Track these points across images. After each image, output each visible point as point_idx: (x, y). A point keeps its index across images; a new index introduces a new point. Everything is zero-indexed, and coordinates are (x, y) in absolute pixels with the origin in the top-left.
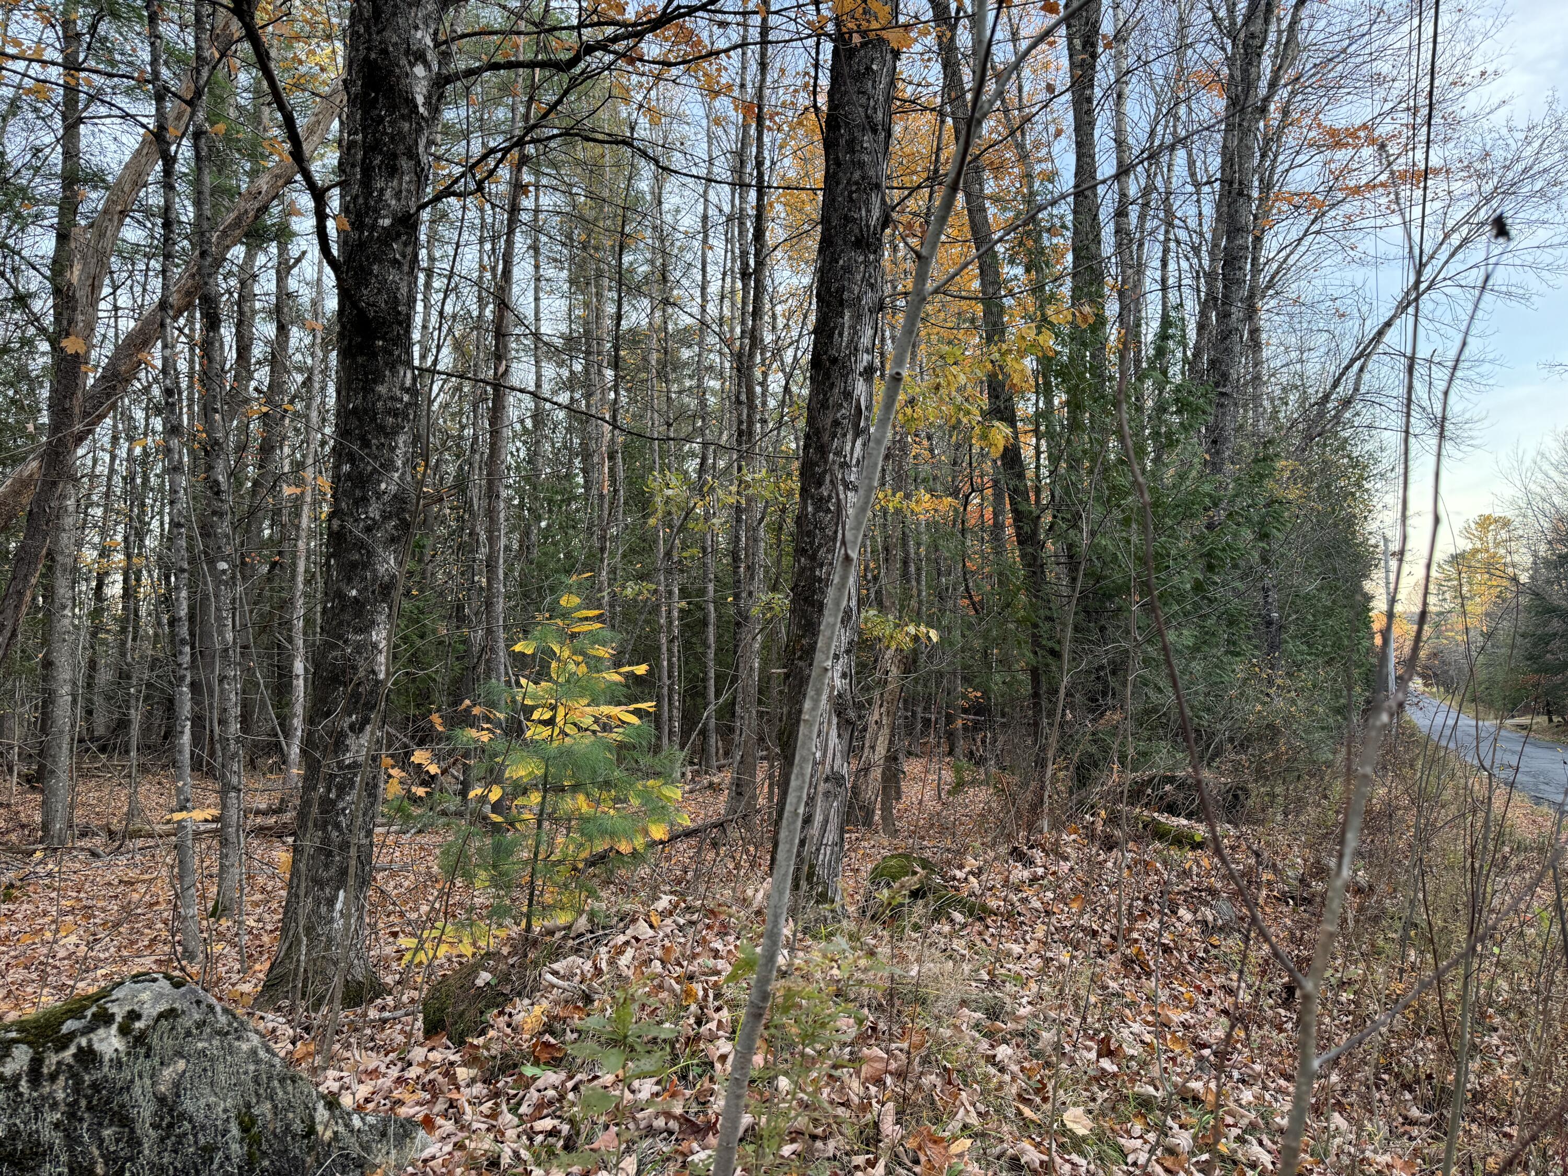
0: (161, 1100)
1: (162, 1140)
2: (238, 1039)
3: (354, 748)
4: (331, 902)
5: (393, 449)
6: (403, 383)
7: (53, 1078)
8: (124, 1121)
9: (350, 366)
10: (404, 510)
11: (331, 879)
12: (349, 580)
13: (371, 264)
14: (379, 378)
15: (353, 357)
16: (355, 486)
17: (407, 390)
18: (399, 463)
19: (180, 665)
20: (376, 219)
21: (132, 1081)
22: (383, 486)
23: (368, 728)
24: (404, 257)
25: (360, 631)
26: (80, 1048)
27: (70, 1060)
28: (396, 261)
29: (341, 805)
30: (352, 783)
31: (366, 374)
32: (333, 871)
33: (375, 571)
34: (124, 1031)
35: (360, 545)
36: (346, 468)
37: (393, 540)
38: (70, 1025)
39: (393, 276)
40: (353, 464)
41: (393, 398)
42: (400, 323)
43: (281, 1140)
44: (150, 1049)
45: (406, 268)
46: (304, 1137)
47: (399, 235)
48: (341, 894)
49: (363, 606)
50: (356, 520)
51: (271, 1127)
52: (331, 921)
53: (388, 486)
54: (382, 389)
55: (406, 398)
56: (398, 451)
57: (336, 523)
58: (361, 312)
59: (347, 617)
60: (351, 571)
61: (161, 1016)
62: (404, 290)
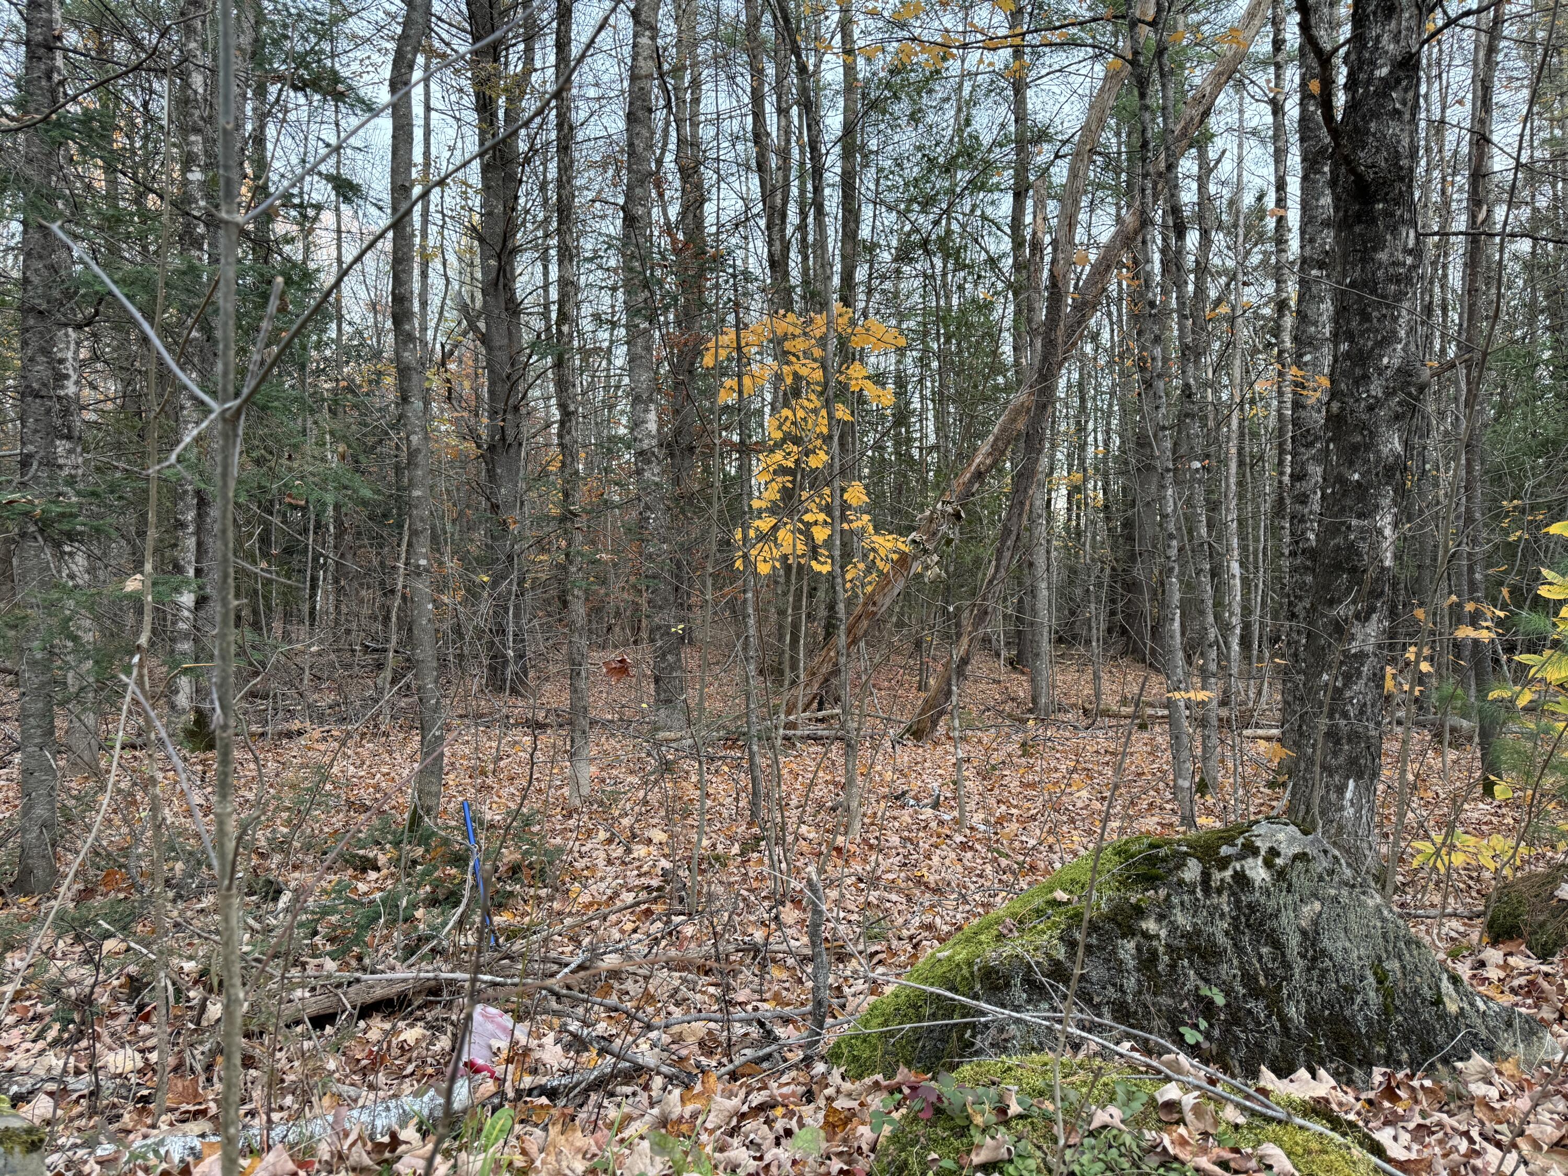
0: (1304, 933)
1: (1309, 970)
2: (1364, 893)
3: (1360, 637)
4: (1341, 790)
5: (1395, 319)
6: (1406, 243)
7: (1219, 892)
8: (1277, 945)
9: (1346, 238)
10: (1409, 384)
11: (1340, 766)
12: (1351, 464)
13: (1367, 123)
14: (1379, 245)
15: (1351, 227)
16: (1354, 365)
17: (1410, 252)
18: (1402, 333)
19: (1168, 558)
20: (1372, 71)
21: (1279, 910)
22: (1385, 360)
23: (1375, 617)
24: (1404, 103)
25: (1361, 516)
26: (1235, 871)
27: (1229, 880)
28: (1396, 111)
29: (1348, 694)
30: (1359, 674)
31: (1364, 243)
32: (1341, 759)
33: (1378, 452)
34: (1268, 864)
35: (1362, 427)
36: (1344, 347)
37: (1397, 417)
38: (1225, 850)
39: (1393, 129)
40: (1352, 342)
41: (1395, 264)
42: (1402, 179)
43: (1412, 1001)
44: (1290, 885)
45: (1407, 117)
46: (1432, 1004)
47: (1398, 81)
48: (1351, 784)
49: (1367, 490)
50: (1357, 401)
51: (1401, 984)
52: (1342, 808)
53: (1392, 359)
54: (1383, 256)
55: (1409, 261)
56: (1401, 321)
57: (1335, 406)
58: (1359, 177)
59: (1348, 502)
60: (1351, 455)
61: (1296, 857)
62: (1406, 142)
